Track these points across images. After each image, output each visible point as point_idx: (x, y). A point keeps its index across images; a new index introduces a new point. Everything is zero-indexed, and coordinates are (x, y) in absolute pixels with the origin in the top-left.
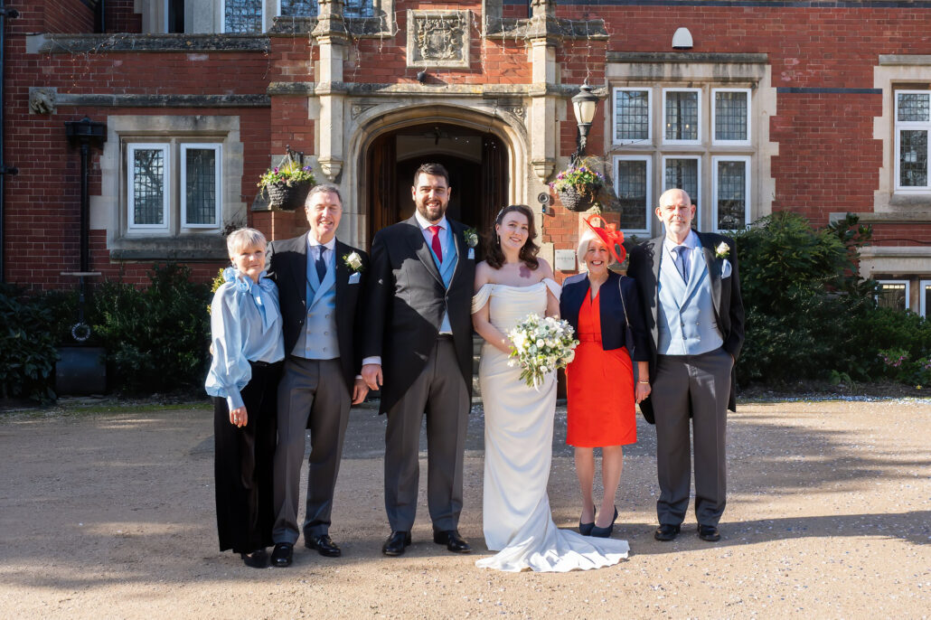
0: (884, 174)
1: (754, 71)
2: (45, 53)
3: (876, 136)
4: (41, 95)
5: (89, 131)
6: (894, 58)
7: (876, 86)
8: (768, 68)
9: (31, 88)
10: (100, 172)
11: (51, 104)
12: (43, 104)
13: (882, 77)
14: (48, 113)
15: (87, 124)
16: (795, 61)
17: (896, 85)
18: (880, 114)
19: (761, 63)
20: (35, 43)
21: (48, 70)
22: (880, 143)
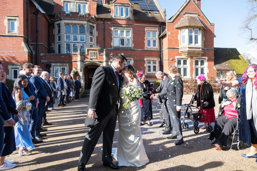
0: (146, 70)
1: (131, 58)
2: (43, 56)
3: (145, 66)
4: (43, 61)
5: (49, 65)
6: (147, 57)
7: (145, 60)
8: (132, 58)
9: (41, 60)
10: (50, 70)
11: (44, 62)
12: (43, 62)
13: (145, 59)
14: (44, 63)
15: (49, 64)
16: (136, 57)
17: (147, 60)
18: (145, 63)
19: (132, 57)
20: (42, 54)
21: (43, 58)
22: (145, 67)
